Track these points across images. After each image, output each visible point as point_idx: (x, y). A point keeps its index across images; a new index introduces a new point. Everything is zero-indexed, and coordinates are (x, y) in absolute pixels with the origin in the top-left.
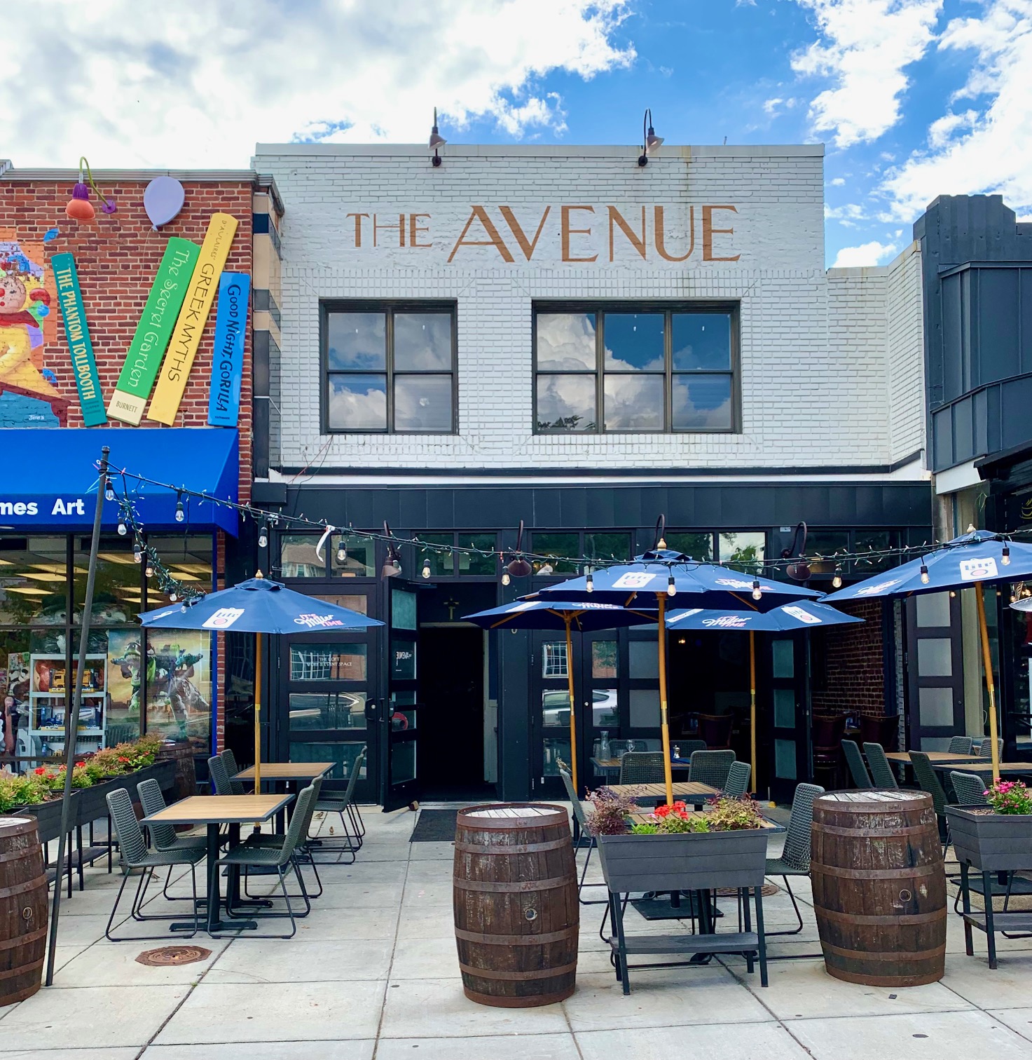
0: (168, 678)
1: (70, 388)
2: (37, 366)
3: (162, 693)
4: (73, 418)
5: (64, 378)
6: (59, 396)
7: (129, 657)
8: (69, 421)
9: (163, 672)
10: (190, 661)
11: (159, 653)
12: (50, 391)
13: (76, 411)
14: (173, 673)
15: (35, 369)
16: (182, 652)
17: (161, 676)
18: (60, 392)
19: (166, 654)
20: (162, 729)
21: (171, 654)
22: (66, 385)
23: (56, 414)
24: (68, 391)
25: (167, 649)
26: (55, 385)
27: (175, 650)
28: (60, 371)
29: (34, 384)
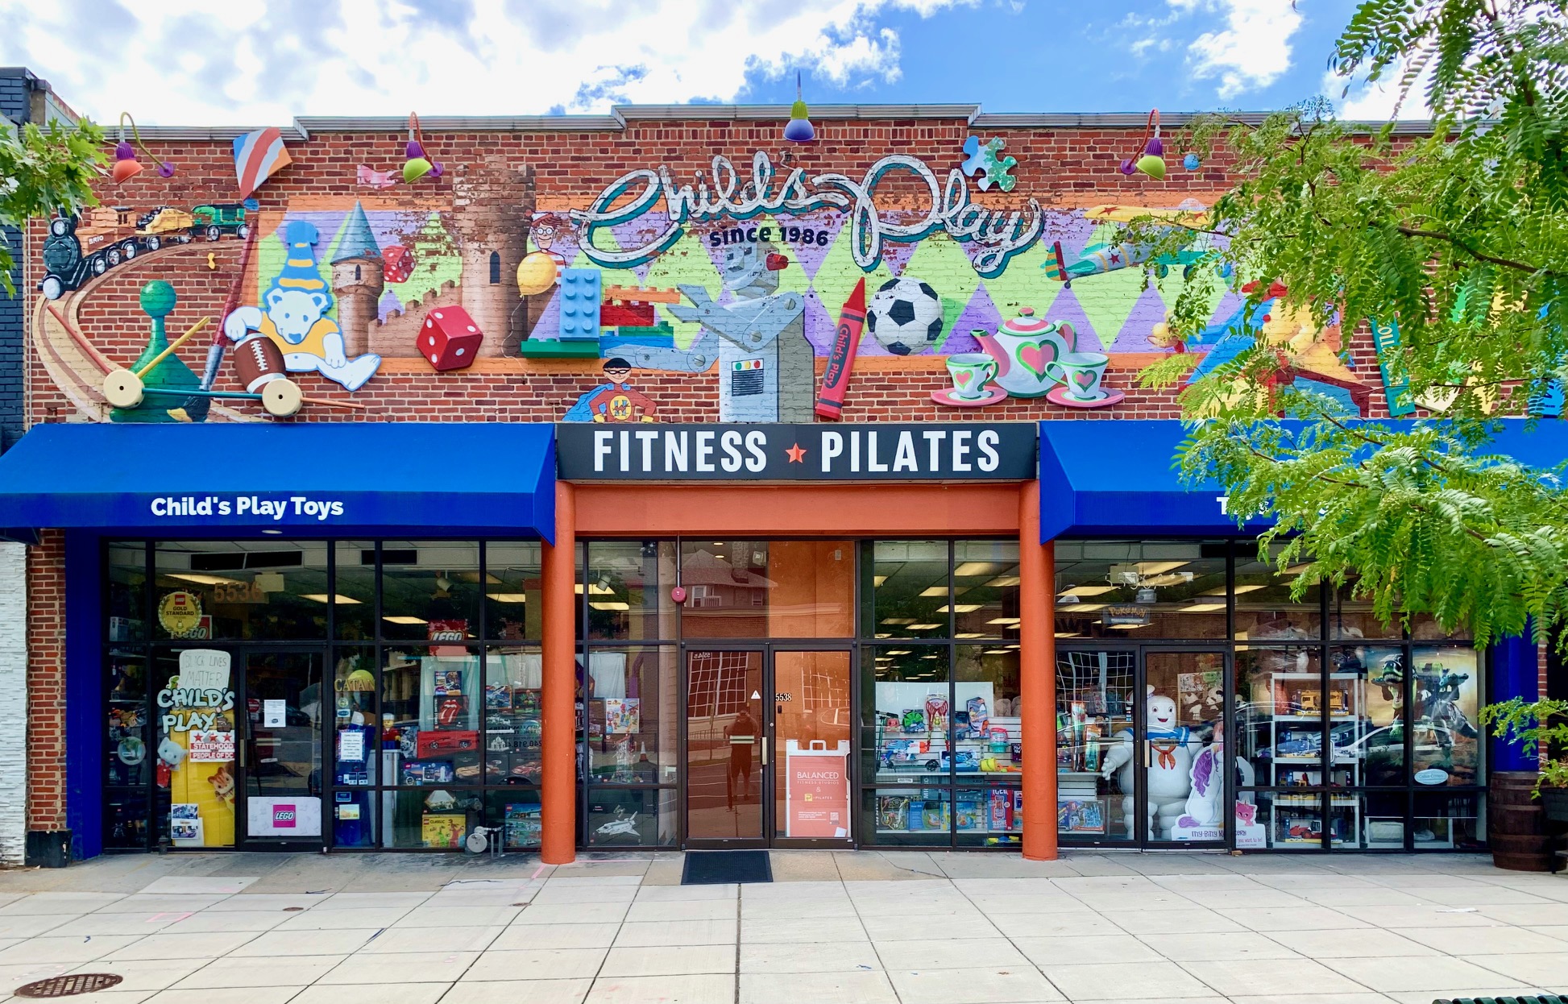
0: (1431, 701)
1: (1370, 372)
2: (1332, 347)
3: (1424, 717)
4: (1375, 407)
5: (1363, 361)
6: (1359, 382)
7: (1387, 677)
8: (1371, 411)
9: (1425, 694)
10: (1455, 681)
11: (1420, 672)
12: (1349, 377)
13: (1379, 399)
14: (1437, 694)
15: (1331, 352)
16: (1446, 671)
17: (1424, 698)
18: (1359, 377)
19: (1427, 674)
20: (1423, 757)
21: (1433, 673)
22: (1365, 369)
23: (1356, 403)
24: (1367, 377)
25: (1428, 668)
26: (1353, 369)
27: (1437, 670)
28: (1359, 353)
29: (1330, 368)
